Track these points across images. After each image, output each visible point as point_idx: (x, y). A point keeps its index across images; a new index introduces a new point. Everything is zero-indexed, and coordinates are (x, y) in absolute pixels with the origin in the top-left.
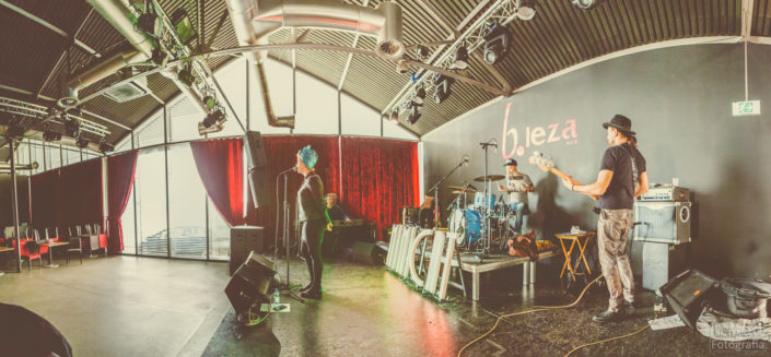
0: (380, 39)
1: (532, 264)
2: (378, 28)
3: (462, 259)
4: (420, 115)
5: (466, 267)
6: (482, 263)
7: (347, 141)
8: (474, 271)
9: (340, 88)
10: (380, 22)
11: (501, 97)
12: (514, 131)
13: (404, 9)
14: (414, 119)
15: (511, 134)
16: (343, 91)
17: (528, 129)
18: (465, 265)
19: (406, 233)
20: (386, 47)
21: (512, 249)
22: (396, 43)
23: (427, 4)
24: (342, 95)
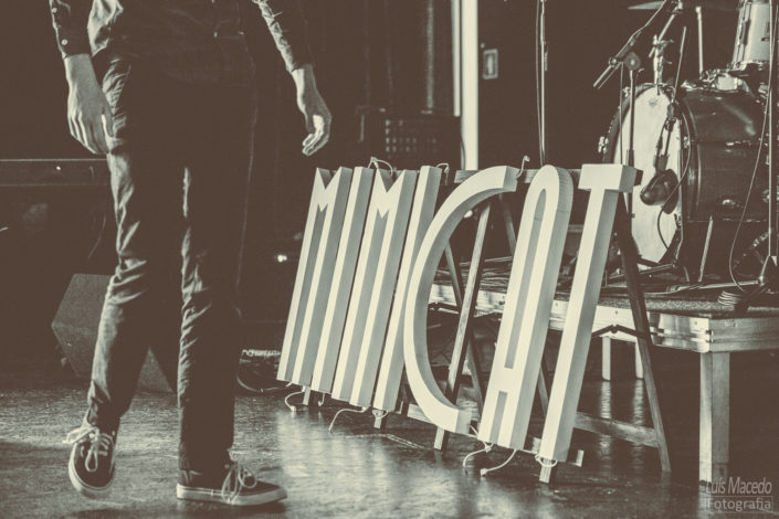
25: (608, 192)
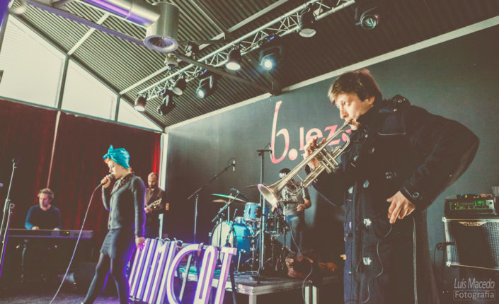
0: (151, 31)
1: (315, 289)
2: (150, 22)
3: (236, 280)
4: (174, 106)
5: (242, 289)
6: (259, 284)
7: (69, 118)
8: (251, 294)
9: (70, 53)
10: (154, 17)
11: (268, 95)
12: (284, 132)
13: (181, 10)
14: (165, 109)
15: (282, 135)
16: (74, 57)
17: (302, 130)
18: (240, 286)
19: (161, 248)
20: (155, 41)
21: (291, 270)
22: (167, 39)
23: (199, 5)
24: (71, 62)
25: (229, 254)
